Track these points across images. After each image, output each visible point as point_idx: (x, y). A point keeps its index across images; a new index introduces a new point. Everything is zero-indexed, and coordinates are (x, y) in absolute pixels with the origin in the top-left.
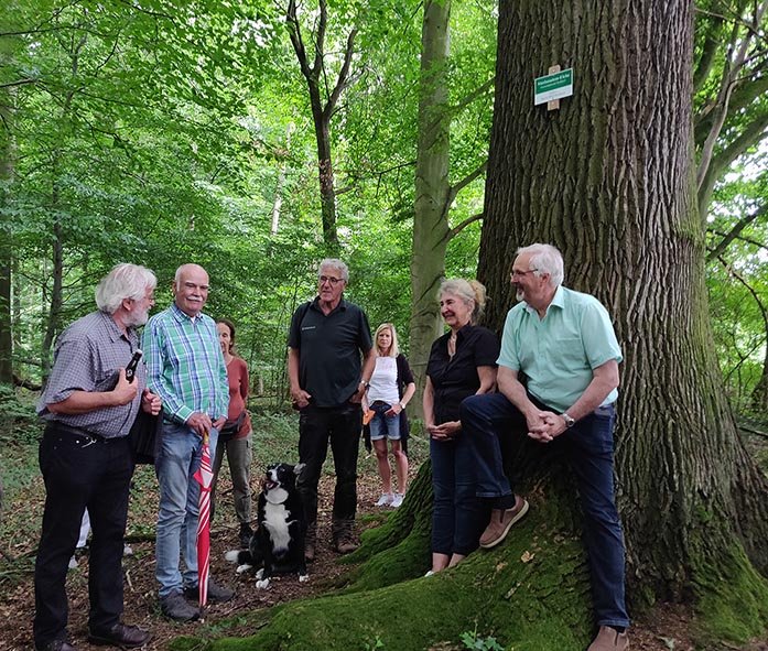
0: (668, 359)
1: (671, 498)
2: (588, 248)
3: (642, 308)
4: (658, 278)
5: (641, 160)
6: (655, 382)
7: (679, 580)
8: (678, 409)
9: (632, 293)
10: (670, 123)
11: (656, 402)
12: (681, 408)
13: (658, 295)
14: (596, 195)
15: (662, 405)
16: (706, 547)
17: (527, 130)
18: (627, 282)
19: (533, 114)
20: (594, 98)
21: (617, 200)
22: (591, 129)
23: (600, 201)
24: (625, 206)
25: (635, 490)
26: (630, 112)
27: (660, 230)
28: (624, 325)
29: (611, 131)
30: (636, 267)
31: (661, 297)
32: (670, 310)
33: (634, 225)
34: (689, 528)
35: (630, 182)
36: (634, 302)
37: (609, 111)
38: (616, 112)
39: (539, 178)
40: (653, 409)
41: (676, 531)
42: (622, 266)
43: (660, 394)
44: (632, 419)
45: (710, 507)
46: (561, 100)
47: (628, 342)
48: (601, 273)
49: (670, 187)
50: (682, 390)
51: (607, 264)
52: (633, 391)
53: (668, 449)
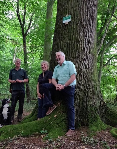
0: (87, 78)
1: (86, 106)
2: (72, 54)
3: (83, 67)
4: (86, 61)
5: (84, 36)
6: (85, 83)
7: (86, 122)
8: (89, 89)
9: (81, 64)
10: (90, 29)
11: (85, 87)
12: (90, 89)
13: (86, 65)
14: (74, 43)
15: (86, 88)
16: (92, 115)
17: (61, 29)
18: (80, 62)
19: (63, 25)
20: (75, 22)
21: (79, 44)
22: (74, 29)
23: (75, 44)
24: (80, 46)
25: (79, 104)
26: (82, 25)
27: (87, 51)
28: (79, 71)
29: (78, 29)
30: (82, 59)
31: (87, 65)
32: (88, 68)
33: (82, 50)
34: (89, 112)
35: (81, 41)
36: (81, 66)
37: (78, 25)
38: (79, 25)
39: (63, 39)
40: (84, 88)
41: (86, 112)
42: (79, 58)
43: (85, 85)
44: (79, 90)
45: (93, 108)
46: (68, 22)
47: (79, 74)
48: (75, 60)
49: (90, 42)
50: (90, 85)
51: (76, 58)
52: (80, 84)
53: (86, 96)
